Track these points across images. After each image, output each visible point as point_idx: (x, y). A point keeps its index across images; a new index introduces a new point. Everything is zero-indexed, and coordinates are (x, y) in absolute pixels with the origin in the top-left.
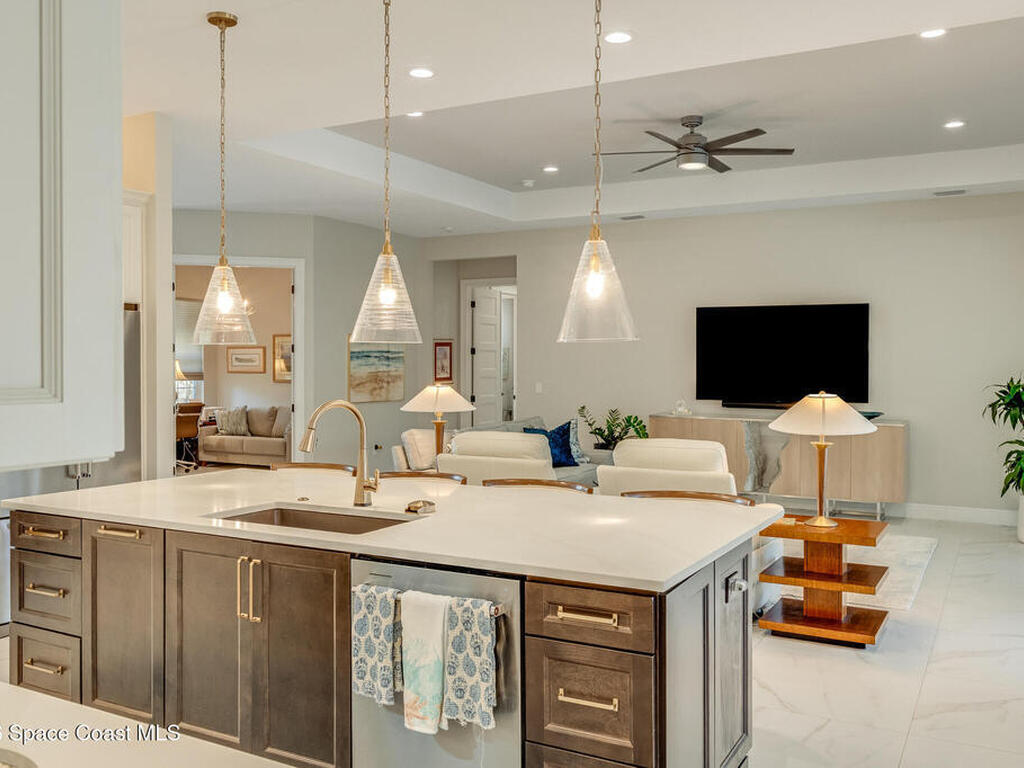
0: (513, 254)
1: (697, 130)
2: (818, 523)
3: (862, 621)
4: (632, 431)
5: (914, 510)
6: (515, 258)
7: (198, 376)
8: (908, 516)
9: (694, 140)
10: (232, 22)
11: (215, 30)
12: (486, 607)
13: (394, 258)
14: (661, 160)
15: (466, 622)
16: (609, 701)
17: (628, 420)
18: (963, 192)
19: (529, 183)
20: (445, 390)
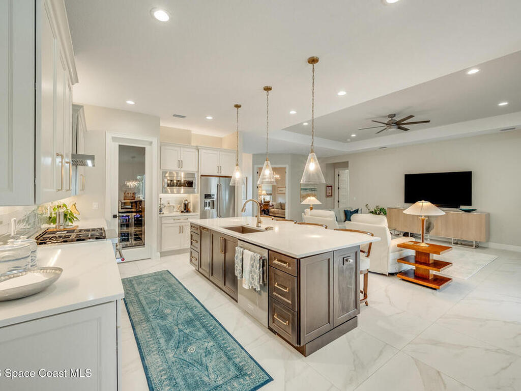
0: (347, 160)
1: (393, 118)
2: (421, 245)
3: (438, 281)
4: (382, 213)
5: (492, 245)
6: (348, 162)
7: (271, 194)
8: (490, 247)
9: (392, 121)
10: (240, 106)
11: (236, 108)
12: (258, 256)
13: (269, 162)
14: (382, 129)
15: (254, 260)
16: (285, 288)
17: (381, 208)
18: (514, 128)
19: (349, 140)
20: (313, 198)
